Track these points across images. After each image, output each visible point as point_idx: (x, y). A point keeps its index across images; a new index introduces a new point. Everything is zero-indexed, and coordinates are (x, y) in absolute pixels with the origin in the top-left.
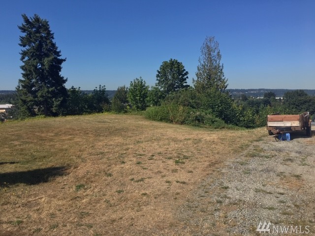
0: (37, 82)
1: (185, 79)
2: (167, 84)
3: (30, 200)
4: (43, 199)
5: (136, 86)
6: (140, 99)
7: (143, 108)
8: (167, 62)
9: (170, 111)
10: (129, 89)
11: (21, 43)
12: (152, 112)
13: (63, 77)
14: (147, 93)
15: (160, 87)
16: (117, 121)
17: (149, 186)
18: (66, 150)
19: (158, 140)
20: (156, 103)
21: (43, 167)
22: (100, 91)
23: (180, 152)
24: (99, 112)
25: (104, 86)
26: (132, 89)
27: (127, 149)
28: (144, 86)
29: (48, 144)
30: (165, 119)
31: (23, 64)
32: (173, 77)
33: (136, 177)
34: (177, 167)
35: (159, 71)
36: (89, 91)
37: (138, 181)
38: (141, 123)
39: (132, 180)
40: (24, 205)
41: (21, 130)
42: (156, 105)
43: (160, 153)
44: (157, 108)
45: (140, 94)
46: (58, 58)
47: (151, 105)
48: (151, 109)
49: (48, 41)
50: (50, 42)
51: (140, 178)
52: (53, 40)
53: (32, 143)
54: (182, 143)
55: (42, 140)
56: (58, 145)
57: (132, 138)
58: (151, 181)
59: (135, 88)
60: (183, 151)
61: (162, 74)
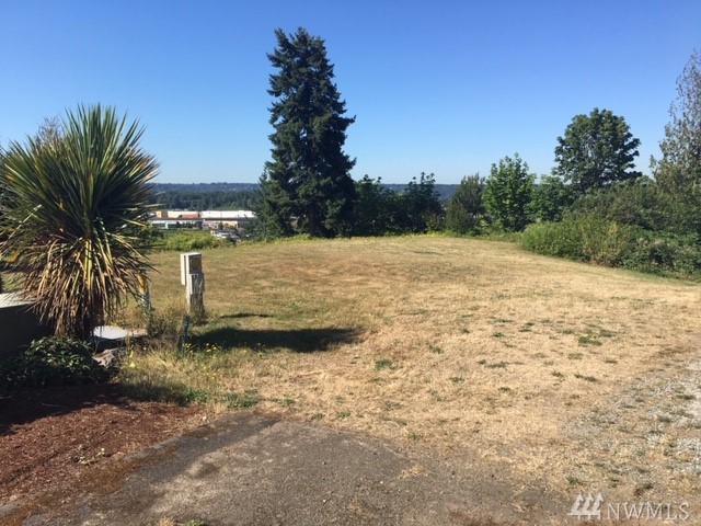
0: (297, 168)
1: (631, 158)
2: (580, 169)
3: (301, 373)
4: (322, 376)
5: (505, 175)
6: (511, 204)
7: (519, 227)
8: (585, 116)
9: (585, 235)
10: (488, 182)
11: (271, 89)
12: (540, 235)
13: (347, 157)
14: (530, 191)
15: (562, 177)
16: (456, 251)
17: (517, 378)
18: (354, 302)
19: (546, 295)
20: (551, 215)
21: (317, 326)
22: (422, 185)
23: (594, 323)
24: (417, 232)
25: (432, 175)
26: (494, 182)
27: (476, 308)
28: (524, 174)
29: (320, 289)
30: (571, 251)
31: (274, 131)
32: (599, 153)
33: (490, 360)
34: (582, 350)
35: (564, 138)
36: (399, 186)
37: (494, 366)
38: (511, 258)
39: (482, 363)
40: (293, 380)
41: (270, 260)
42: (551, 220)
43: (547, 321)
44: (551, 227)
45: (514, 192)
46: (340, 116)
47: (538, 220)
48: (538, 228)
49: (322, 82)
50: (325, 85)
51: (498, 361)
52: (331, 80)
53: (291, 285)
54: (602, 305)
55: (308, 281)
56: (338, 293)
57: (487, 289)
58: (522, 369)
59: (501, 180)
60: (604, 320)
61: (571, 147)
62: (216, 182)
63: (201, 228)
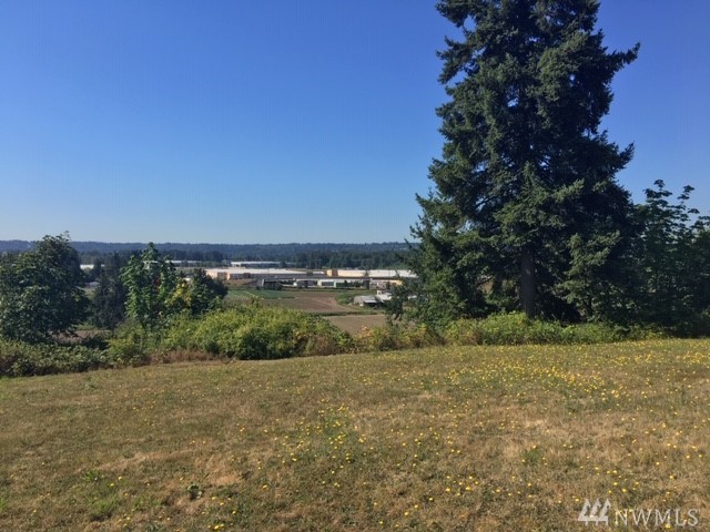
62: (387, 242)
63: (368, 288)
